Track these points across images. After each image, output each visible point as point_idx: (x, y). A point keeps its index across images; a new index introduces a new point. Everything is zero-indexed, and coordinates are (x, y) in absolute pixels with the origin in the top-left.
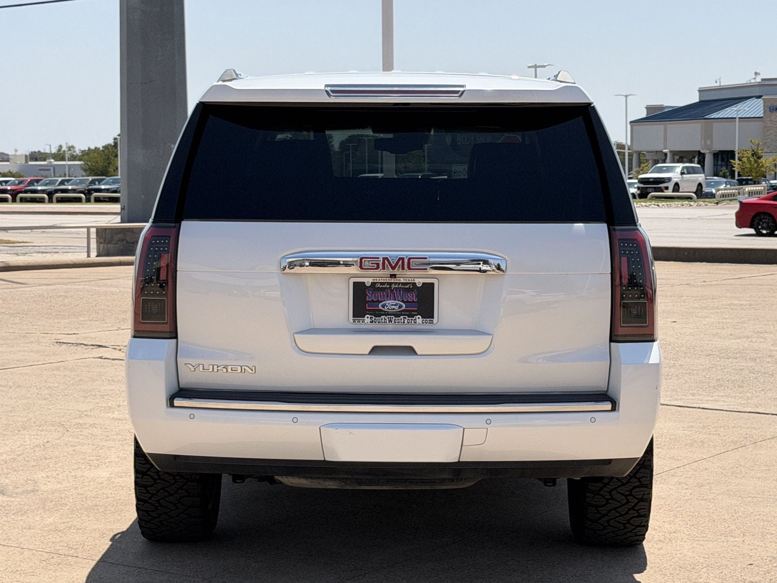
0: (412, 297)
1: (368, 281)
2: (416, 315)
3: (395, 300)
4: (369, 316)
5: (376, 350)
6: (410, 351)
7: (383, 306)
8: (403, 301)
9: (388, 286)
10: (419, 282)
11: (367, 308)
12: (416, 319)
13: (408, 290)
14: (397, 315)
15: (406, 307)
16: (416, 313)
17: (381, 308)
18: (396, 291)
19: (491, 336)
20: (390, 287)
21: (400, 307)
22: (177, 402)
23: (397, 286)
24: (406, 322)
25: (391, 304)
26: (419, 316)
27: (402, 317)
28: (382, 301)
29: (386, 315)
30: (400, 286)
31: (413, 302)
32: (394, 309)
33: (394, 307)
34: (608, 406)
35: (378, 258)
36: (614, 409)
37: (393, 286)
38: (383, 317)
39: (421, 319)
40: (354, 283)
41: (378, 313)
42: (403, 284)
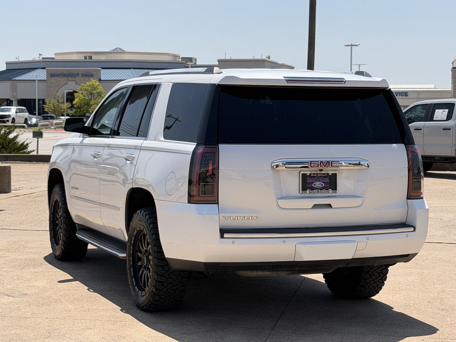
0: (327, 180)
1: (308, 173)
2: (329, 189)
3: (320, 182)
4: (309, 190)
5: (316, 206)
6: (330, 206)
7: (314, 185)
8: (323, 182)
9: (316, 175)
10: (330, 173)
11: (308, 186)
12: (329, 191)
13: (325, 177)
14: (321, 189)
15: (324, 185)
16: (329, 188)
17: (313, 186)
18: (320, 177)
19: (363, 198)
20: (317, 176)
21: (322, 185)
22: (226, 235)
23: (320, 175)
24: (325, 192)
25: (318, 184)
26: (331, 189)
27: (323, 190)
28: (314, 183)
29: (316, 189)
30: (322, 175)
31: (328, 182)
32: (319, 186)
33: (319, 185)
34: (412, 229)
35: (318, 162)
36: (414, 230)
37: (319, 175)
38: (315, 190)
39: (331, 191)
40: (302, 174)
41: (312, 189)
42: (323, 174)
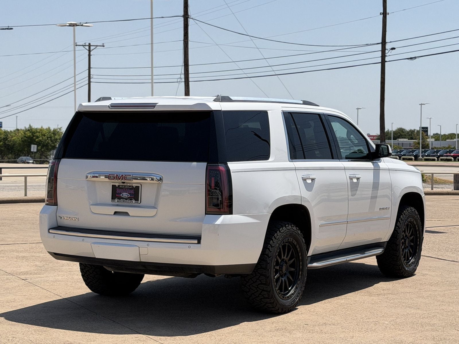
0: (132, 192)
1: (117, 184)
2: (133, 199)
3: (126, 193)
4: (117, 199)
5: (116, 213)
6: (126, 214)
7: (122, 195)
8: (129, 194)
10: (134, 185)
11: (117, 196)
12: (132, 201)
13: (131, 189)
14: (126, 199)
15: (130, 196)
17: (121, 196)
18: (127, 189)
19: (156, 210)
20: (125, 188)
21: (128, 196)
22: (53, 231)
23: (127, 187)
24: (129, 202)
25: (125, 195)
26: (134, 200)
27: (128, 200)
28: (122, 193)
29: (123, 199)
31: (132, 194)
32: (126, 197)
33: (126, 196)
34: (196, 242)
35: (115, 175)
36: (199, 242)
37: (126, 187)
38: (121, 200)
40: (112, 185)
41: (120, 198)
42: (130, 186)
